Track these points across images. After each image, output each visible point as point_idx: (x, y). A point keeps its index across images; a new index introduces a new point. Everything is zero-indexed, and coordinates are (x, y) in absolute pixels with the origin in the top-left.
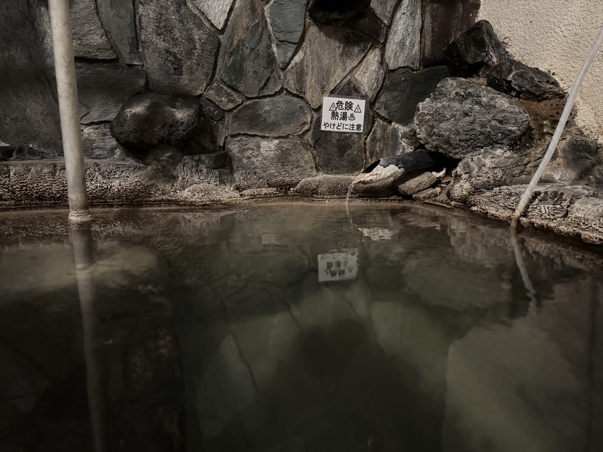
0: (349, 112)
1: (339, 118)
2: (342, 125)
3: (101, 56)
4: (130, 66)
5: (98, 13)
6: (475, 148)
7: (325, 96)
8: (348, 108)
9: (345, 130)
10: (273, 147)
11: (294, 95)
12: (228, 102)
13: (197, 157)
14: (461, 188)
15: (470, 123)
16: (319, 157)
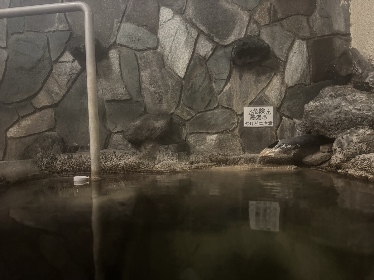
0: (262, 115)
1: (256, 119)
2: (258, 123)
3: (123, 98)
4: (137, 102)
5: (122, 78)
6: (343, 129)
7: (246, 107)
8: (262, 112)
9: (260, 126)
10: (214, 139)
11: (226, 108)
12: (187, 116)
13: (166, 146)
14: (337, 158)
15: (338, 113)
16: (244, 143)
